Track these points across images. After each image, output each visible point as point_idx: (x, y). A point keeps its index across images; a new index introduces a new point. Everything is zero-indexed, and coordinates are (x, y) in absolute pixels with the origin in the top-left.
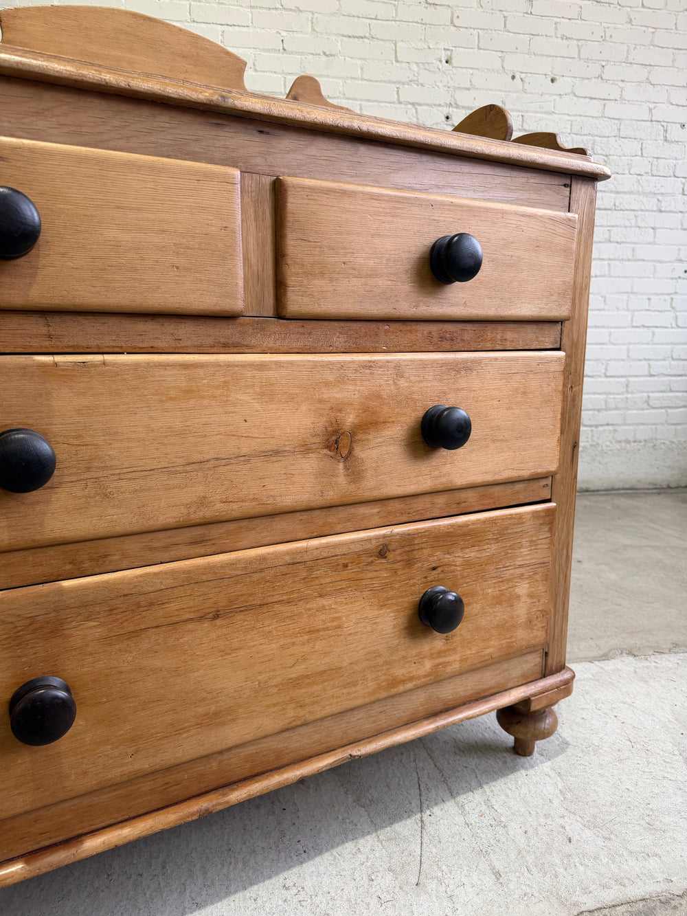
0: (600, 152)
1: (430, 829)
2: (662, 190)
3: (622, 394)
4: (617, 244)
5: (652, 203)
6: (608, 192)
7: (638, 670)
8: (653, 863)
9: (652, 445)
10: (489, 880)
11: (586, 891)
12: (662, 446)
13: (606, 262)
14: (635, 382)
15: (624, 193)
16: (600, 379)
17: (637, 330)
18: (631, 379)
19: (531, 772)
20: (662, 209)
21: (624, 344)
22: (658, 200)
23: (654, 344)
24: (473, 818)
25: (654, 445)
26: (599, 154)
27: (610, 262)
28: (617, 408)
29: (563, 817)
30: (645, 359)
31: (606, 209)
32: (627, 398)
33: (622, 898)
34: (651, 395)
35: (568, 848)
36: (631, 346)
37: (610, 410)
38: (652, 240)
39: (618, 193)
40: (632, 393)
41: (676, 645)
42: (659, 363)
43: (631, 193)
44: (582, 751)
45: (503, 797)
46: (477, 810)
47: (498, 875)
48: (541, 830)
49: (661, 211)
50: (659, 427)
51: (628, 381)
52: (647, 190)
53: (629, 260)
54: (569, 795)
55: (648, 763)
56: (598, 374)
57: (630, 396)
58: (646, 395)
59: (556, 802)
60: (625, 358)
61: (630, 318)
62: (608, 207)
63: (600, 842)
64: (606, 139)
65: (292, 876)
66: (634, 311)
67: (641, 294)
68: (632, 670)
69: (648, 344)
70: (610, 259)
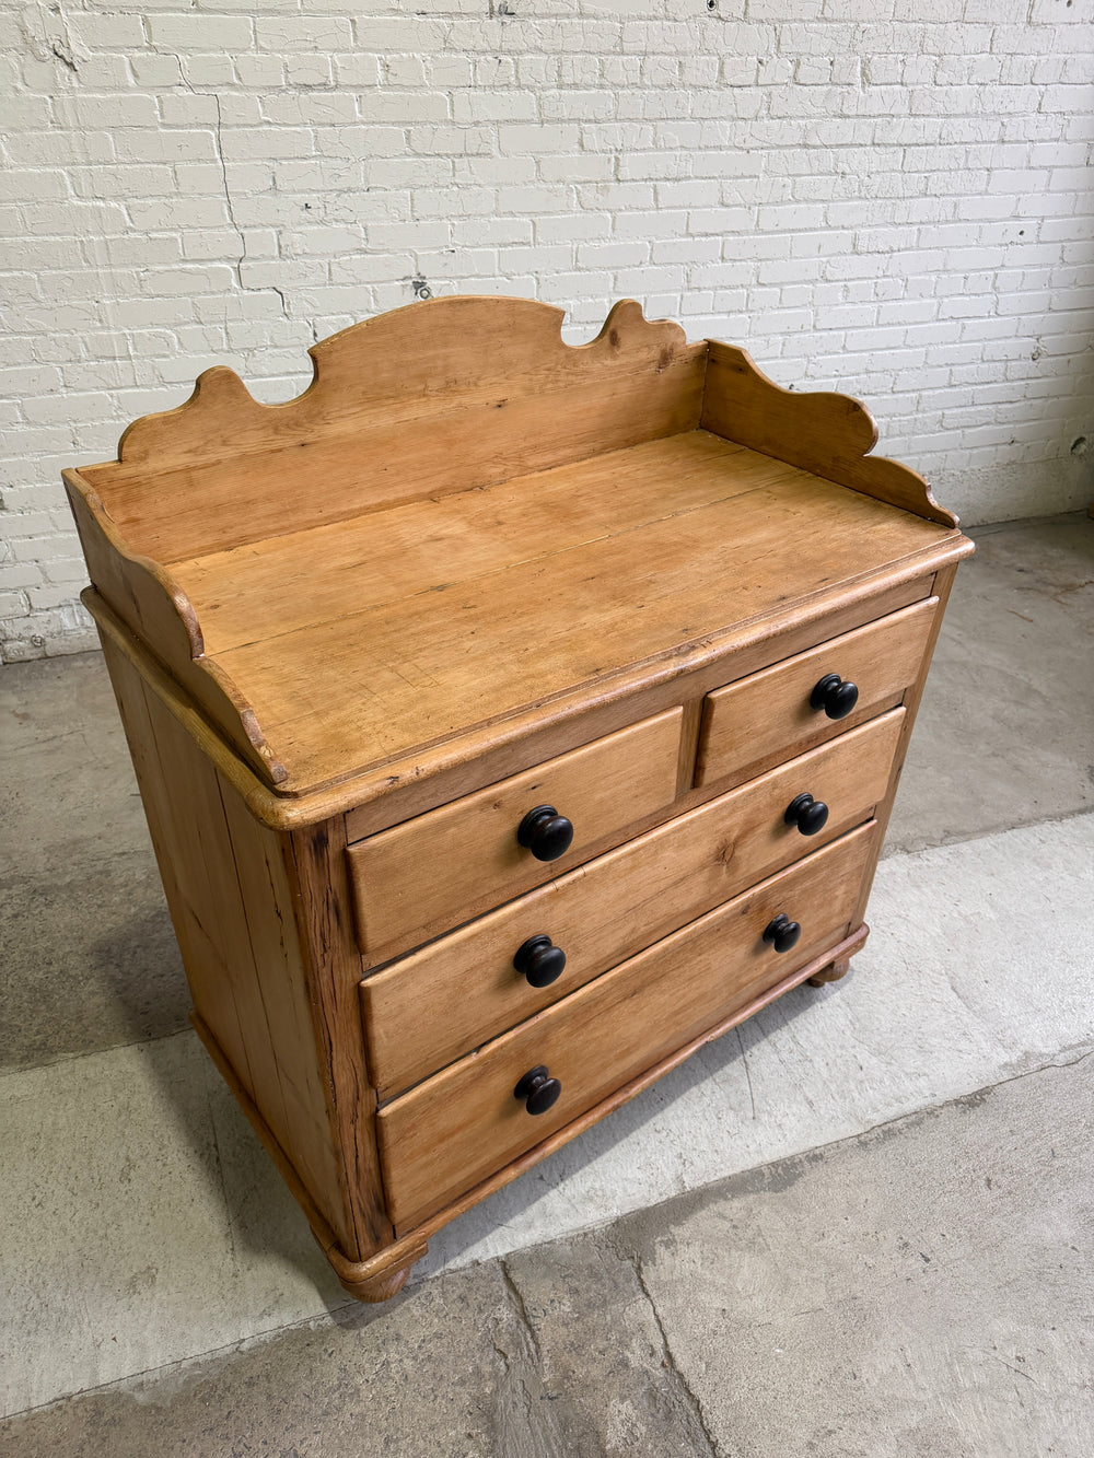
0: (931, 50)
1: (753, 1069)
2: (1011, 108)
3: (911, 414)
4: (934, 199)
5: (991, 130)
6: (933, 116)
7: (911, 872)
8: (923, 1082)
9: (938, 478)
10: (805, 1109)
11: (876, 1110)
12: (951, 479)
13: (915, 228)
14: (929, 397)
15: (956, 116)
16: (885, 397)
17: (943, 323)
18: (924, 393)
19: (825, 1004)
20: (1006, 139)
21: (923, 346)
22: (1003, 124)
23: (961, 342)
24: (785, 1055)
25: (941, 479)
26: (929, 54)
27: (921, 227)
28: (901, 434)
29: (854, 1047)
30: (947, 364)
31: (927, 144)
32: (916, 420)
33: (901, 1113)
34: (946, 412)
35: (861, 1075)
36: (931, 348)
37: (893, 436)
38: (983, 188)
39: (948, 116)
40: (924, 411)
41: (948, 833)
42: (965, 368)
43: (966, 115)
44: (866, 976)
45: (805, 1032)
46: (787, 1047)
47: (811, 1104)
48: (839, 1061)
49: (1003, 142)
50: (948, 453)
51: (921, 396)
52: (990, 108)
53: (947, 221)
54: (857, 1026)
55: (921, 985)
56: (884, 390)
57: (920, 416)
58: (940, 412)
59: (848, 1033)
60: (920, 365)
61: (935, 308)
62: (930, 140)
63: (883, 1067)
64: (942, 27)
65: (658, 1121)
66: (942, 297)
67: (956, 271)
68: (905, 871)
69: (955, 343)
70: (921, 223)
